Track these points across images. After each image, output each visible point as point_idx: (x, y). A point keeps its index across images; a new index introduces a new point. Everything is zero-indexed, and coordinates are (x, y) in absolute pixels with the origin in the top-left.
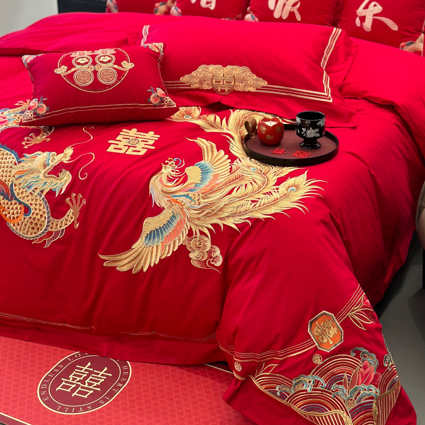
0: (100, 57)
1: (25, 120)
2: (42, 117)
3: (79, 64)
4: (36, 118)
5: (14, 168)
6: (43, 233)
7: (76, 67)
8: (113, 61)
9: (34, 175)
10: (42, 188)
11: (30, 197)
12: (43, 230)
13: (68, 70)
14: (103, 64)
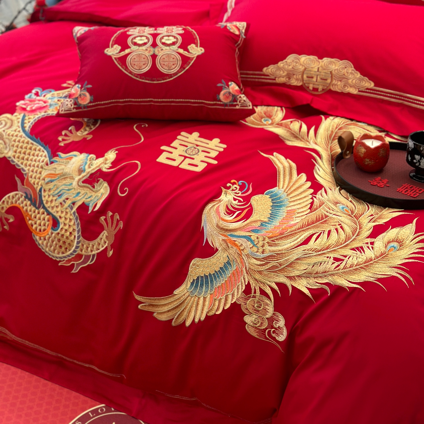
0: (163, 38)
1: (63, 111)
2: (84, 108)
3: (135, 44)
4: (76, 108)
5: (44, 169)
6: (72, 254)
7: (132, 48)
8: (178, 44)
9: (67, 181)
10: (74, 200)
11: (59, 209)
12: (71, 251)
13: (121, 51)
14: (165, 46)
